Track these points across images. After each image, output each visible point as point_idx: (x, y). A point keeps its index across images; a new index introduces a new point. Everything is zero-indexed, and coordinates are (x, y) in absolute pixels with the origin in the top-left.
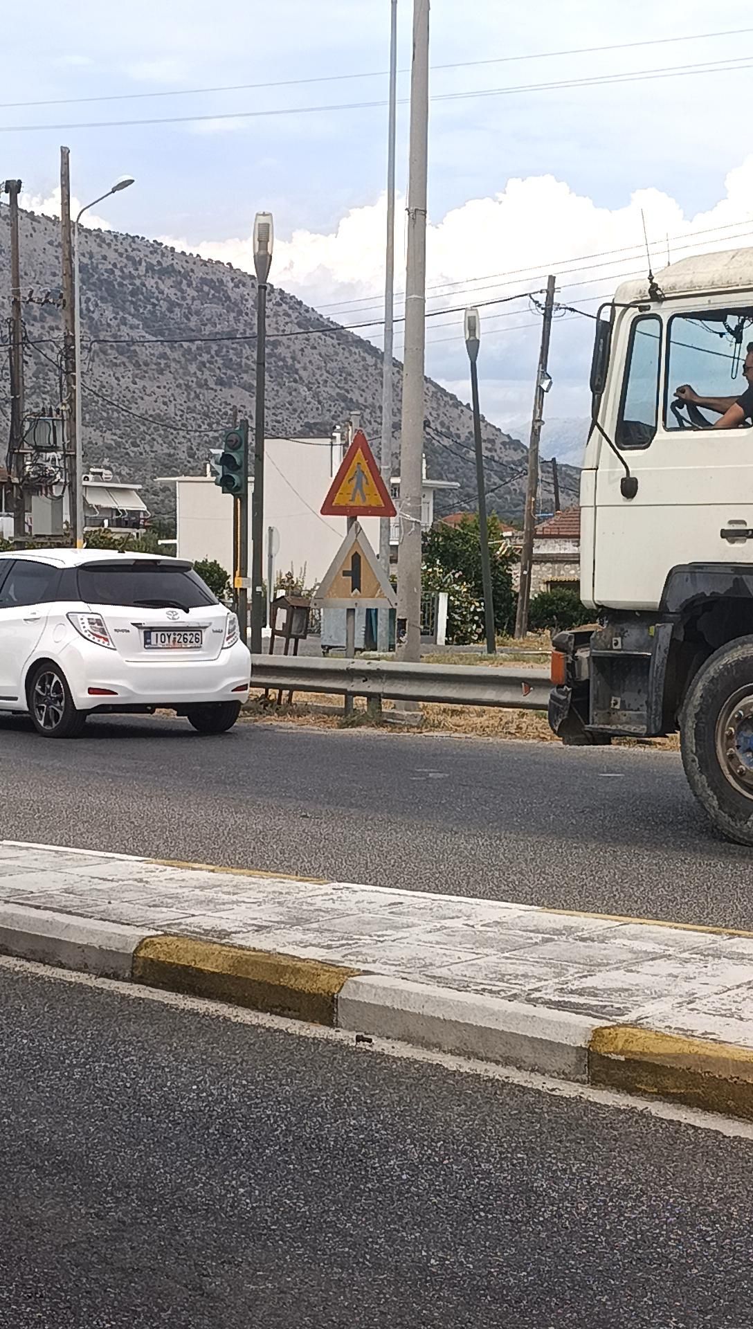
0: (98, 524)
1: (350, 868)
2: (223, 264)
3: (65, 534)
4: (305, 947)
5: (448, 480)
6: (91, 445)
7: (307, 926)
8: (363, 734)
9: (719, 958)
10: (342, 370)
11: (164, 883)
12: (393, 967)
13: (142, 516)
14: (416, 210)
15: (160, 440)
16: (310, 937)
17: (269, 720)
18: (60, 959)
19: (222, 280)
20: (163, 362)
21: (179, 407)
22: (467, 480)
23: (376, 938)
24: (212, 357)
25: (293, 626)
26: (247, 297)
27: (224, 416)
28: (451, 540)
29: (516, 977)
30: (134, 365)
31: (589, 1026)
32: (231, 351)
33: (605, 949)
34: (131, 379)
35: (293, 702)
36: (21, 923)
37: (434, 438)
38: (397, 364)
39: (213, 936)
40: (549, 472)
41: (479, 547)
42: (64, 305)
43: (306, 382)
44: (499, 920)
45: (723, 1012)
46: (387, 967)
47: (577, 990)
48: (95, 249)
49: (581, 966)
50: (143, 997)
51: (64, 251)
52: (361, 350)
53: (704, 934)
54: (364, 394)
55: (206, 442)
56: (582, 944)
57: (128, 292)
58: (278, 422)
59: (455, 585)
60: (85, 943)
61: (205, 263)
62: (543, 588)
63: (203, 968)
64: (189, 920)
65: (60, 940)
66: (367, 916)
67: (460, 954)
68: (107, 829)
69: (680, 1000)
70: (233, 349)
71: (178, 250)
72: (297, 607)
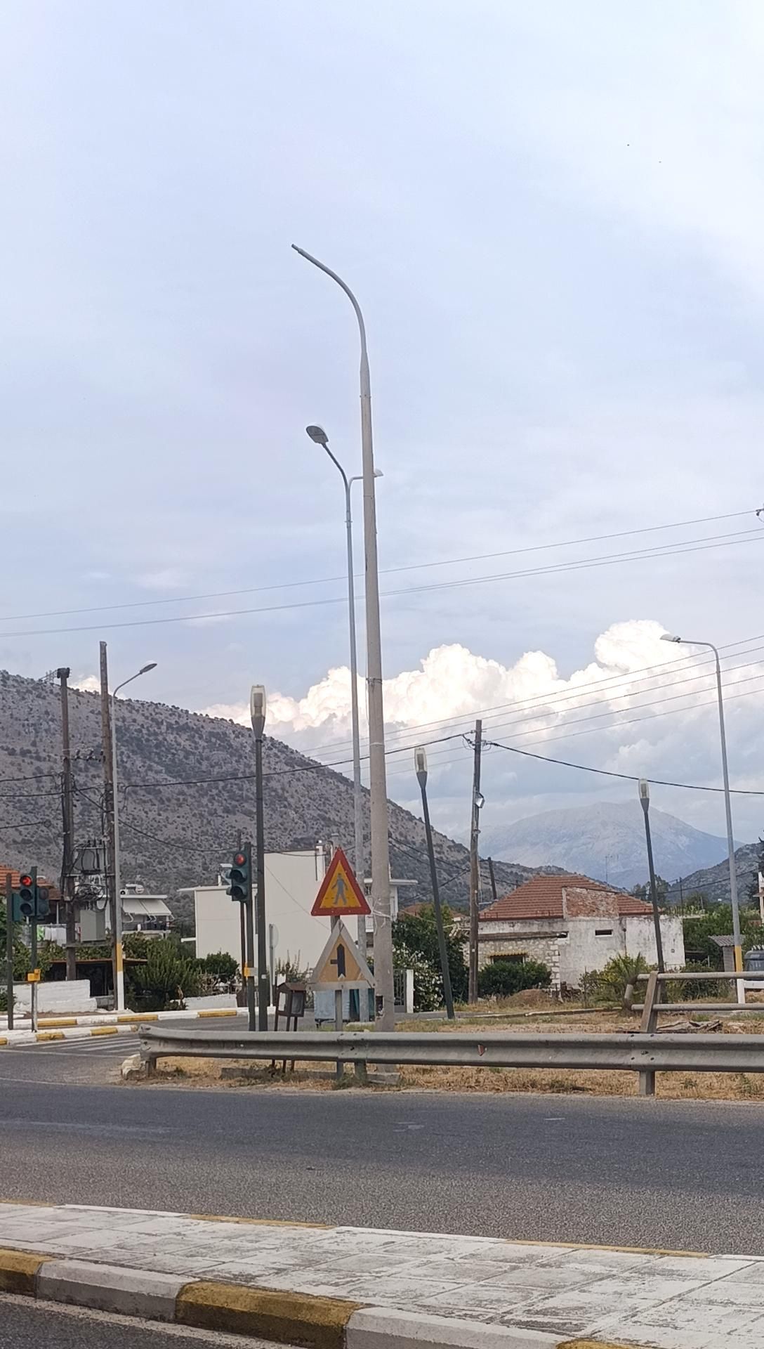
0: (133, 928)
1: (349, 1212)
2: (226, 721)
3: (107, 939)
4: (317, 1285)
5: (408, 879)
6: (126, 866)
7: (317, 1267)
8: (353, 1094)
9: (654, 1275)
10: (321, 796)
11: (198, 1236)
12: (390, 1299)
13: (168, 920)
14: (374, 679)
15: (181, 859)
16: (320, 1276)
17: (277, 1086)
18: (116, 1306)
19: (226, 733)
20: (181, 797)
21: (195, 831)
22: (423, 877)
23: (374, 1274)
24: (220, 792)
25: (293, 1005)
26: (245, 744)
27: (230, 837)
28: (414, 926)
29: (491, 1302)
30: (159, 801)
31: (554, 1342)
32: (235, 786)
33: (561, 1273)
34: (157, 812)
35: (295, 1070)
36: (83, 1276)
37: (395, 846)
38: (364, 790)
39: (241, 1280)
40: (486, 868)
41: (436, 931)
42: (104, 760)
43: (294, 807)
44: (473, 1253)
45: (661, 1323)
46: (385, 1299)
47: (541, 1310)
48: (127, 715)
49: (543, 1289)
50: (185, 1335)
51: (103, 719)
52: (335, 780)
53: (639, 1255)
54: (339, 814)
55: (217, 858)
56: (542, 1269)
57: (153, 745)
58: (272, 839)
59: (419, 963)
60: (136, 1291)
61: (212, 721)
62: (488, 962)
63: (234, 1308)
64: (220, 1267)
65: (115, 1290)
66: (365, 1255)
67: (444, 1285)
68: (149, 1189)
69: (625, 1314)
70: (236, 784)
71: (191, 712)
72: (296, 991)
